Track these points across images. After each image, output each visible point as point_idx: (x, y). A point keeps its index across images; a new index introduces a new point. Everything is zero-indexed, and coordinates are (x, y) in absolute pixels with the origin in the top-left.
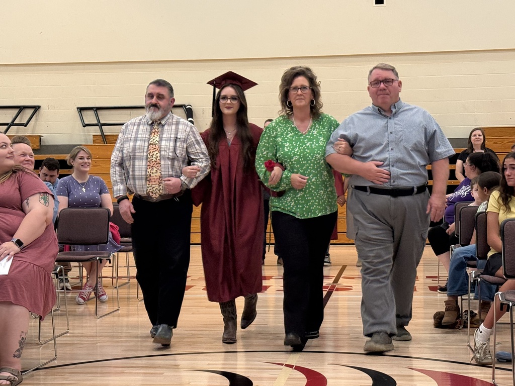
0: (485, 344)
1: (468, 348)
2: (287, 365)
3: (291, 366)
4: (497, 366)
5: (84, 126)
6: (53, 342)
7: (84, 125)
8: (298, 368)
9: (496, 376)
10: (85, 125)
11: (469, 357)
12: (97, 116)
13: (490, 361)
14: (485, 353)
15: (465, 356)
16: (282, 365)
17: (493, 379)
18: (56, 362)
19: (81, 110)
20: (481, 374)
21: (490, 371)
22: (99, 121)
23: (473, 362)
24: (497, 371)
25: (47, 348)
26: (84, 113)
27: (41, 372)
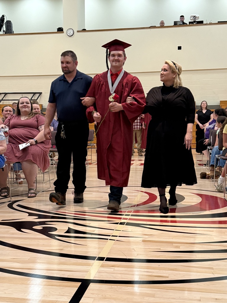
0: (221, 184)
1: (214, 186)
2: (141, 191)
3: (143, 192)
4: (226, 192)
6: (49, 182)
8: (145, 192)
9: (225, 196)
11: (214, 189)
13: (223, 190)
14: (221, 187)
15: (213, 189)
16: (139, 191)
17: (224, 197)
18: (50, 189)
20: (219, 195)
21: (223, 194)
23: (216, 191)
24: (226, 194)
25: (46, 184)
27: (44, 192)
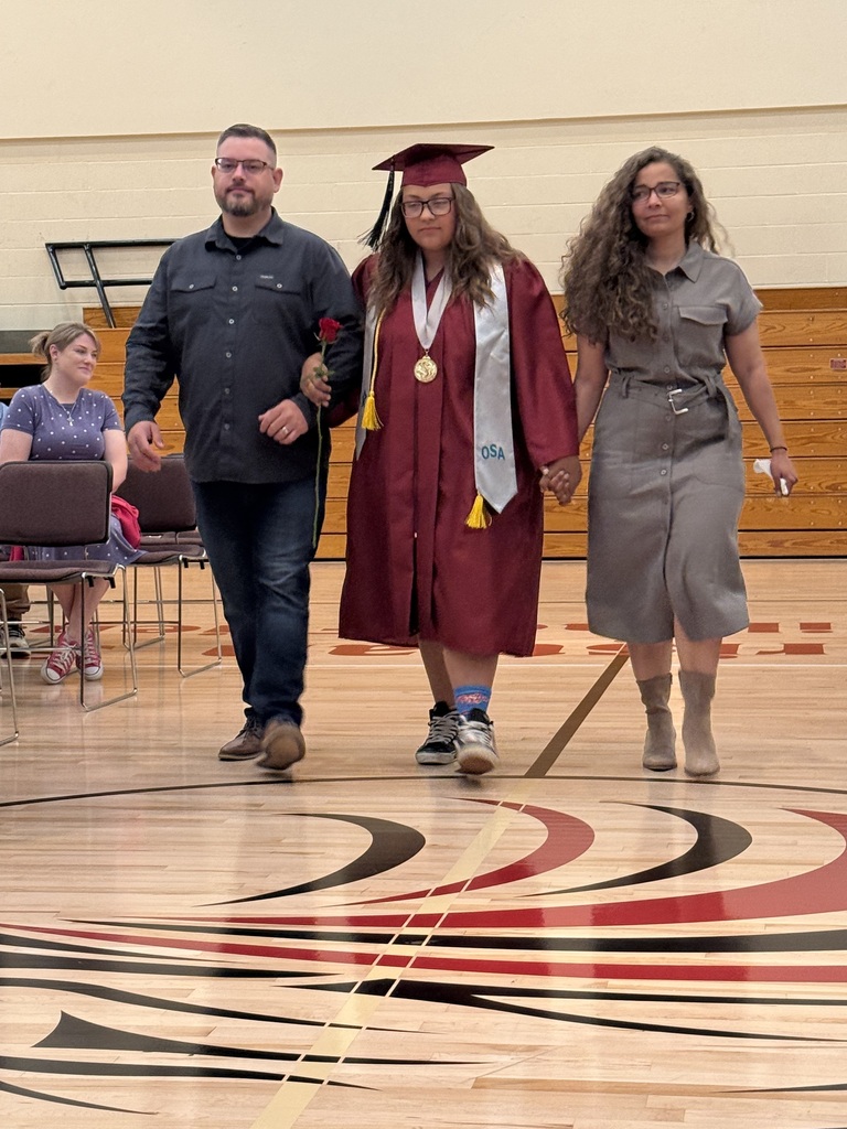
2: (506, 805)
3: (516, 807)
5: (63, 288)
7: (63, 284)
8: (531, 811)
10: (66, 285)
12: (93, 264)
16: (496, 803)
19: (55, 248)
22: (96, 275)
26: (63, 256)
